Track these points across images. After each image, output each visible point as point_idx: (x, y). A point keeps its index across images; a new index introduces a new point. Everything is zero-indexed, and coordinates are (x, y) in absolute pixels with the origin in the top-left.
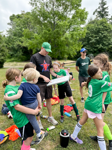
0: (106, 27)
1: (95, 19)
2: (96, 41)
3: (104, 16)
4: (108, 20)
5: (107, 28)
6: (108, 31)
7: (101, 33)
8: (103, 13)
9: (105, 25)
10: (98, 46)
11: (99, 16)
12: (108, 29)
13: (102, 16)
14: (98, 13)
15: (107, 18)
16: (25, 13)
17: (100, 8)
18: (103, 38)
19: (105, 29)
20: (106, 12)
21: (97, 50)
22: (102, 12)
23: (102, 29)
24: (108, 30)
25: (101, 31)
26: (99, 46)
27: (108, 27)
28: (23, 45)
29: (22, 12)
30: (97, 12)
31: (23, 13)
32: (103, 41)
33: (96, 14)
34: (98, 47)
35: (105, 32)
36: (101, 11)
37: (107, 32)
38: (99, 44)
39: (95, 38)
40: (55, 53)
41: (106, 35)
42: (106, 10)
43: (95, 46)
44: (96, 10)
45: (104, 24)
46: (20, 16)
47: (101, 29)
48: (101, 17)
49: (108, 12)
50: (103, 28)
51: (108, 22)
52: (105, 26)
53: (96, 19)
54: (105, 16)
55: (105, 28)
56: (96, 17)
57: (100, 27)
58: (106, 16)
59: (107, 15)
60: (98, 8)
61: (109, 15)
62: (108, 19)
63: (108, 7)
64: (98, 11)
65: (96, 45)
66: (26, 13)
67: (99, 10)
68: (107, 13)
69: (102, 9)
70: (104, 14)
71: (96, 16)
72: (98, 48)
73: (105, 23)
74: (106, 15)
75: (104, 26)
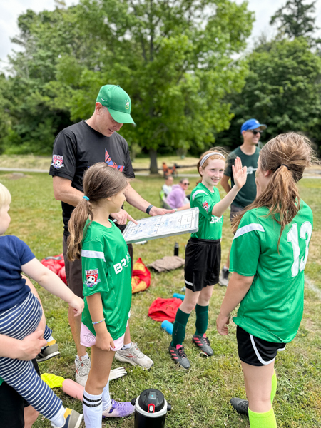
0: (306, 65)
1: (274, 39)
2: (274, 106)
3: (301, 31)
4: (314, 43)
5: (309, 68)
6: (311, 75)
7: (290, 80)
8: (300, 21)
9: (304, 58)
10: (278, 118)
11: (286, 31)
12: (311, 69)
13: (296, 30)
14: (285, 22)
15: (309, 37)
16: (66, 8)
17: (292, 6)
18: (295, 96)
19: (302, 70)
20: (307, 19)
22: (295, 19)
23: (294, 68)
24: (309, 72)
25: (289, 76)
26: (282, 121)
27: (310, 64)
28: (57, 104)
29: (57, 4)
30: (282, 18)
31: (60, 7)
32: (292, 105)
33: (279, 23)
34: (279, 121)
35: (300, 78)
36: (293, 16)
37: (308, 77)
38: (281, 115)
39: (273, 96)
40: (152, 135)
41: (303, 88)
42: (308, 14)
43: (271, 120)
44: (280, 10)
45: (300, 54)
46: (49, 16)
47: (291, 71)
48: (291, 34)
49: (313, 20)
50: (296, 65)
51: (313, 50)
52: (303, 62)
53: (277, 37)
54: (303, 32)
55: (302, 67)
56: (276, 32)
57: (288, 64)
58: (307, 31)
59: (311, 29)
60: (284, 5)
61: (315, 30)
62: (313, 39)
63: (315, 5)
64: (285, 16)
65: (272, 117)
66: (71, 8)
67: (287, 12)
68: (310, 22)
69: (296, 8)
70: (302, 26)
71: (279, 29)
72: (279, 126)
73: (304, 52)
74: (307, 28)
75: (299, 60)
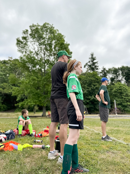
0: (98, 80)
1: (86, 72)
2: (88, 93)
3: (94, 69)
4: (99, 73)
6: (99, 83)
7: (93, 84)
8: (94, 67)
9: (97, 77)
11: (90, 70)
14: (89, 67)
17: (91, 62)
18: (95, 90)
21: (89, 102)
22: (92, 66)
23: (94, 81)
28: (5, 91)
30: (88, 66)
31: (10, 59)
32: (95, 92)
34: (91, 98)
35: (96, 84)
36: (91, 65)
38: (91, 96)
39: (87, 90)
40: (44, 101)
41: (98, 87)
42: (96, 65)
43: (88, 98)
44: (87, 64)
45: (95, 76)
49: (98, 66)
51: (99, 75)
54: (95, 70)
56: (86, 70)
57: (92, 79)
58: (96, 70)
60: (88, 62)
61: (99, 69)
63: (98, 62)
64: (89, 65)
66: (14, 60)
69: (92, 63)
70: (95, 68)
72: (91, 100)
